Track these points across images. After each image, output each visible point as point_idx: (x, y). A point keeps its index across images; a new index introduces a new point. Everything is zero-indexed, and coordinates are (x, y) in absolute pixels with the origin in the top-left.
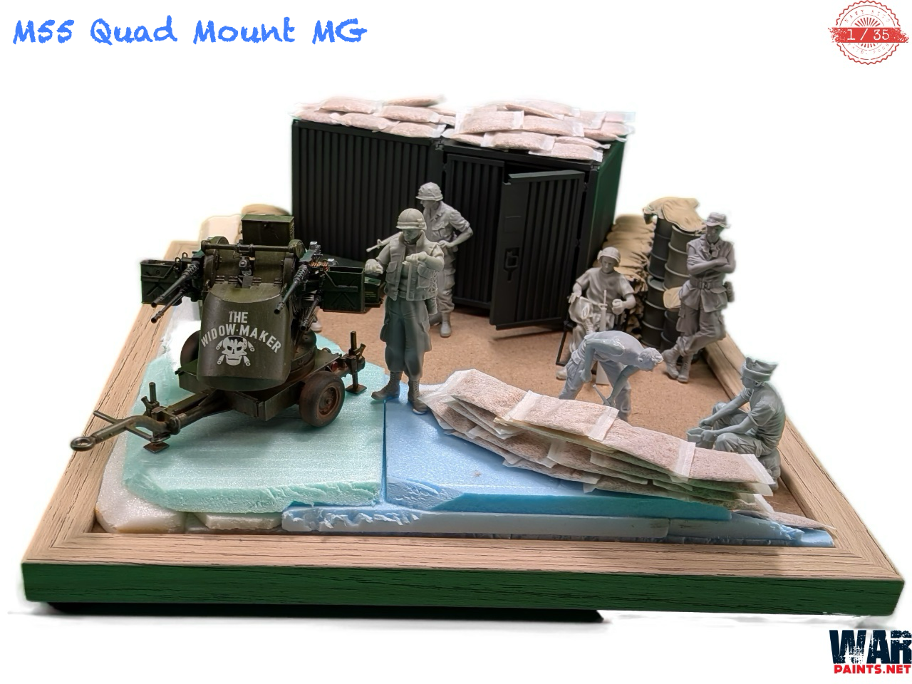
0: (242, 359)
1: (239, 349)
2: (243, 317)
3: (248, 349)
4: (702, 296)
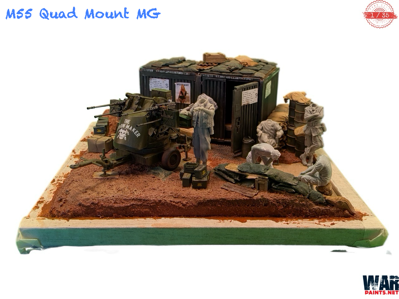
0: (124, 138)
2: (129, 122)
3: (127, 134)
4: (311, 130)
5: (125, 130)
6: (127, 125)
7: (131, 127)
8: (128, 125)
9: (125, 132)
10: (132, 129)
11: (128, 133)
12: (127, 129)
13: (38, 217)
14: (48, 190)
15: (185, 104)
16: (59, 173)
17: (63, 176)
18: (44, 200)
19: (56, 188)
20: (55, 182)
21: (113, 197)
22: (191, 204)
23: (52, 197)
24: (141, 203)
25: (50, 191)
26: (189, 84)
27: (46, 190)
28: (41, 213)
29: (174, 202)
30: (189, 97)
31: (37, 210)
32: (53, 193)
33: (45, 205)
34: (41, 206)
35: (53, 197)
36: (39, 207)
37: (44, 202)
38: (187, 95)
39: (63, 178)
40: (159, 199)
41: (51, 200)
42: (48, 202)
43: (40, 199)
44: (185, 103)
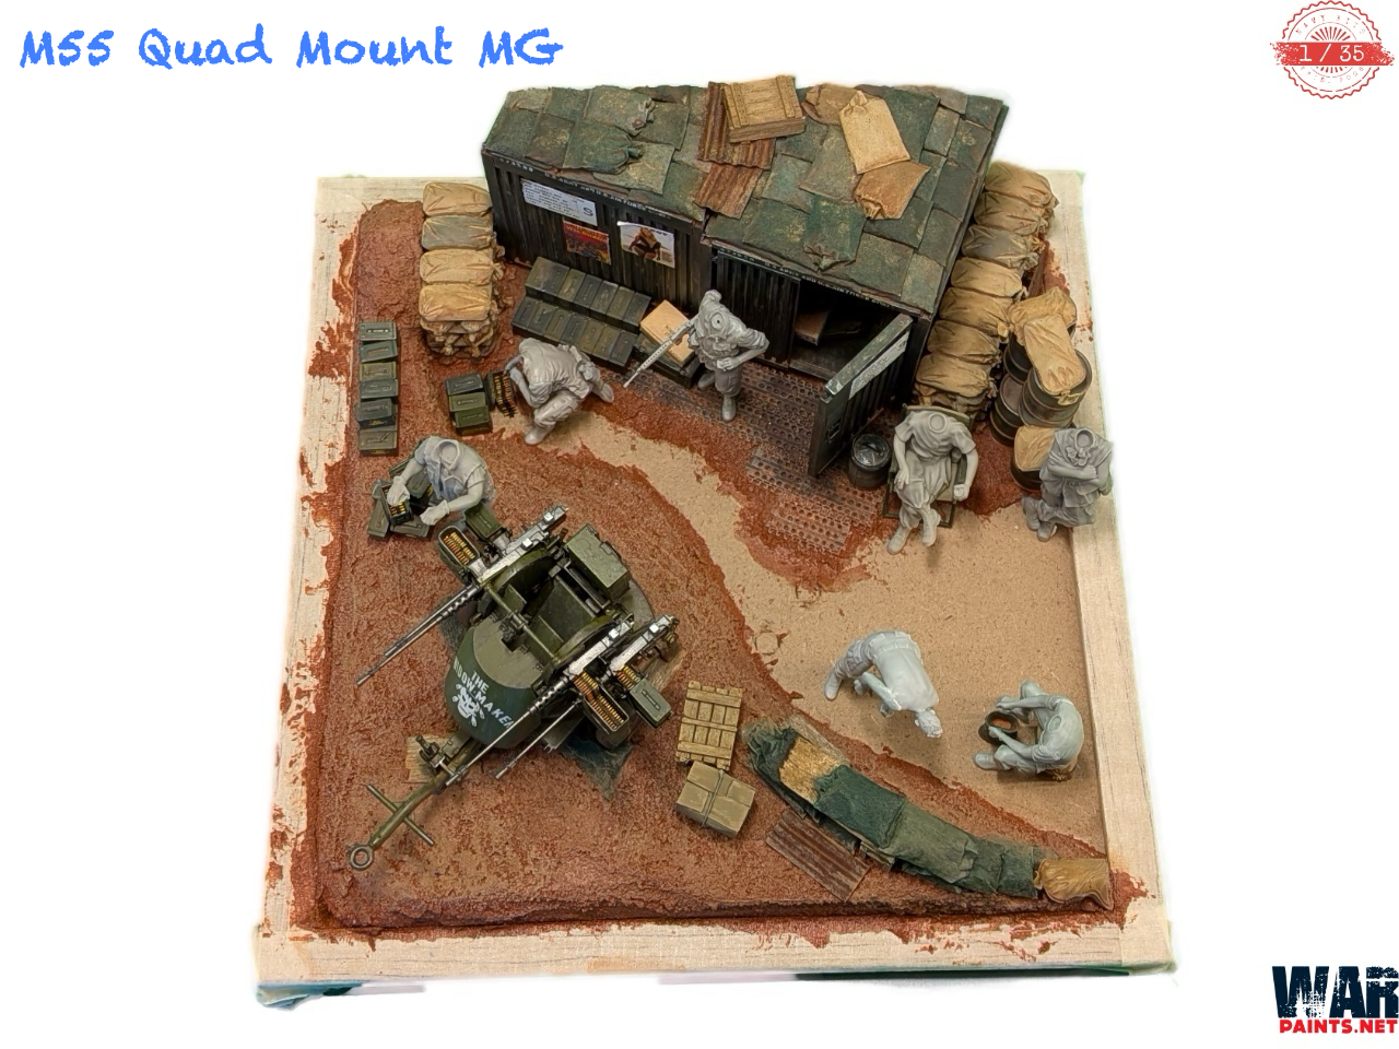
4: (1064, 491)
13: (291, 926)
14: (285, 761)
15: (654, 262)
16: (291, 643)
17: (309, 664)
18: (287, 828)
19: (304, 748)
20: (293, 711)
21: (480, 894)
22: (686, 909)
23: (305, 811)
24: (556, 906)
25: (291, 764)
26: (671, 235)
27: (278, 759)
28: (294, 903)
29: (640, 900)
30: (669, 255)
31: (279, 883)
32: (303, 784)
33: (296, 856)
34: (286, 862)
35: (307, 806)
36: (281, 867)
37: (290, 837)
38: (661, 249)
39: (311, 682)
40: (602, 895)
41: (303, 826)
42: (298, 836)
43: (275, 817)
44: (655, 259)
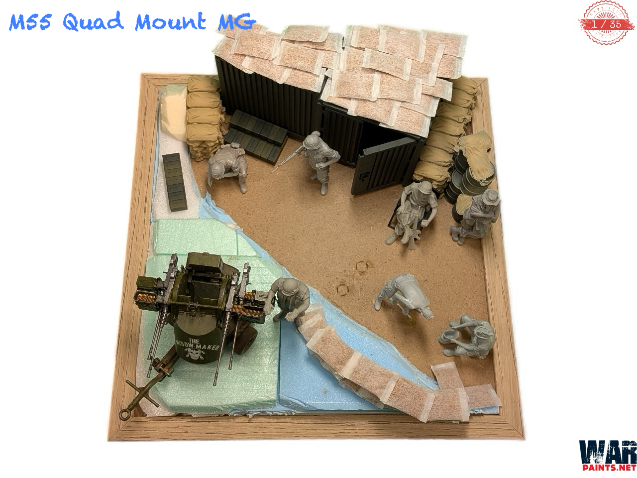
0: (199, 357)
1: (197, 353)
2: (197, 342)
3: (201, 354)
4: (476, 223)
5: (196, 350)
6: (197, 345)
7: (205, 346)
8: (199, 345)
9: (197, 352)
10: (207, 347)
11: (203, 352)
12: (199, 349)
